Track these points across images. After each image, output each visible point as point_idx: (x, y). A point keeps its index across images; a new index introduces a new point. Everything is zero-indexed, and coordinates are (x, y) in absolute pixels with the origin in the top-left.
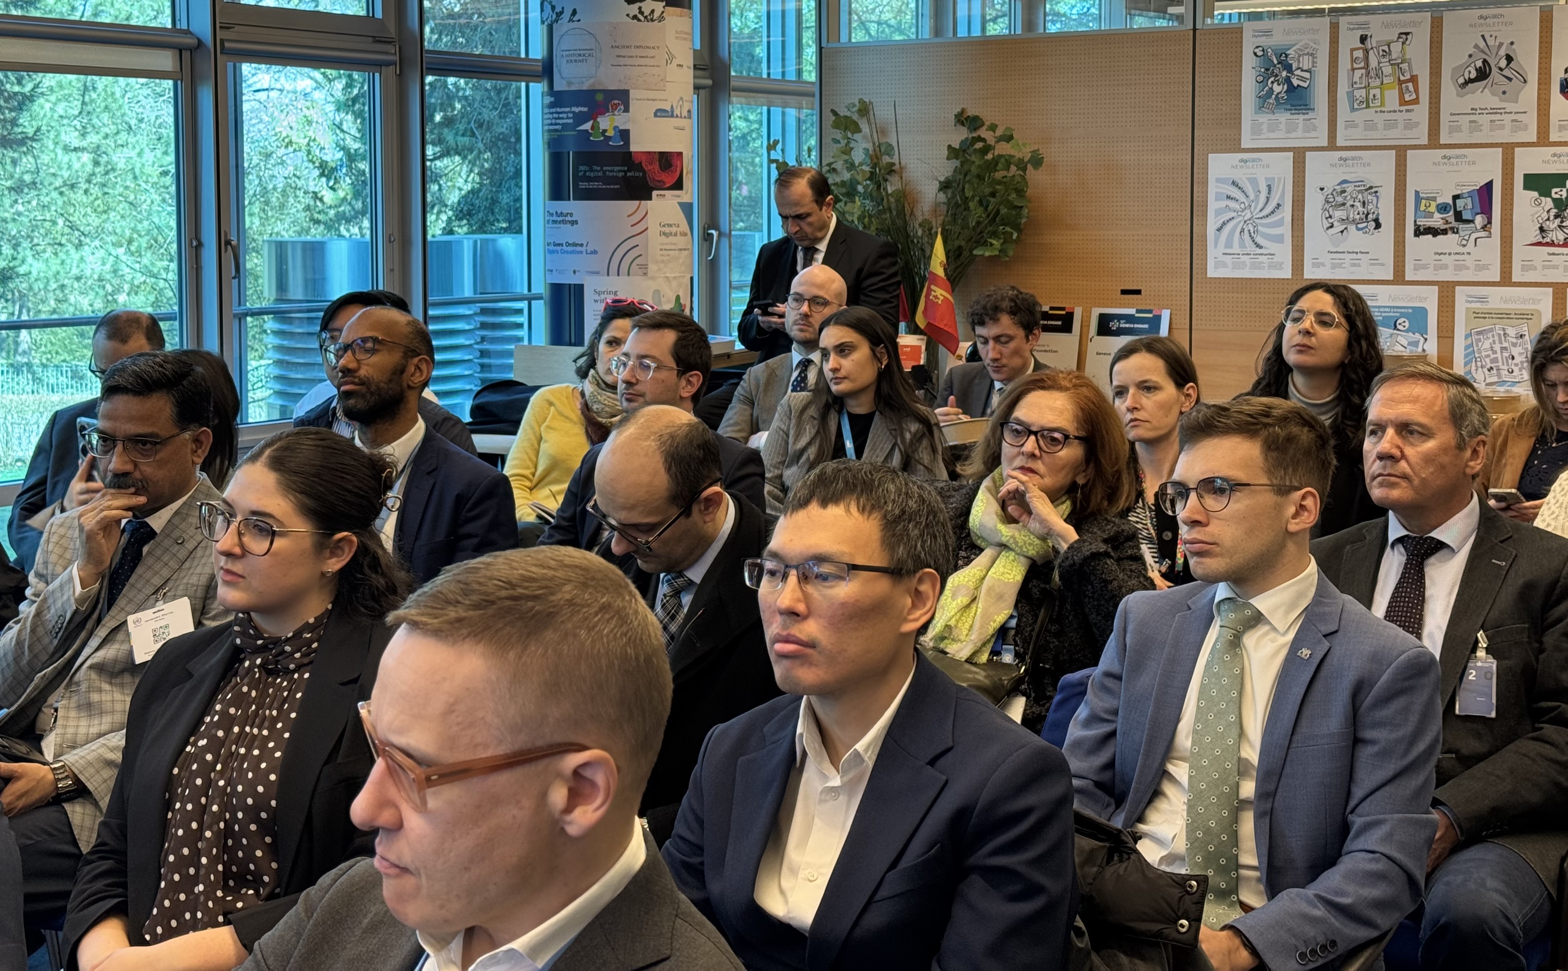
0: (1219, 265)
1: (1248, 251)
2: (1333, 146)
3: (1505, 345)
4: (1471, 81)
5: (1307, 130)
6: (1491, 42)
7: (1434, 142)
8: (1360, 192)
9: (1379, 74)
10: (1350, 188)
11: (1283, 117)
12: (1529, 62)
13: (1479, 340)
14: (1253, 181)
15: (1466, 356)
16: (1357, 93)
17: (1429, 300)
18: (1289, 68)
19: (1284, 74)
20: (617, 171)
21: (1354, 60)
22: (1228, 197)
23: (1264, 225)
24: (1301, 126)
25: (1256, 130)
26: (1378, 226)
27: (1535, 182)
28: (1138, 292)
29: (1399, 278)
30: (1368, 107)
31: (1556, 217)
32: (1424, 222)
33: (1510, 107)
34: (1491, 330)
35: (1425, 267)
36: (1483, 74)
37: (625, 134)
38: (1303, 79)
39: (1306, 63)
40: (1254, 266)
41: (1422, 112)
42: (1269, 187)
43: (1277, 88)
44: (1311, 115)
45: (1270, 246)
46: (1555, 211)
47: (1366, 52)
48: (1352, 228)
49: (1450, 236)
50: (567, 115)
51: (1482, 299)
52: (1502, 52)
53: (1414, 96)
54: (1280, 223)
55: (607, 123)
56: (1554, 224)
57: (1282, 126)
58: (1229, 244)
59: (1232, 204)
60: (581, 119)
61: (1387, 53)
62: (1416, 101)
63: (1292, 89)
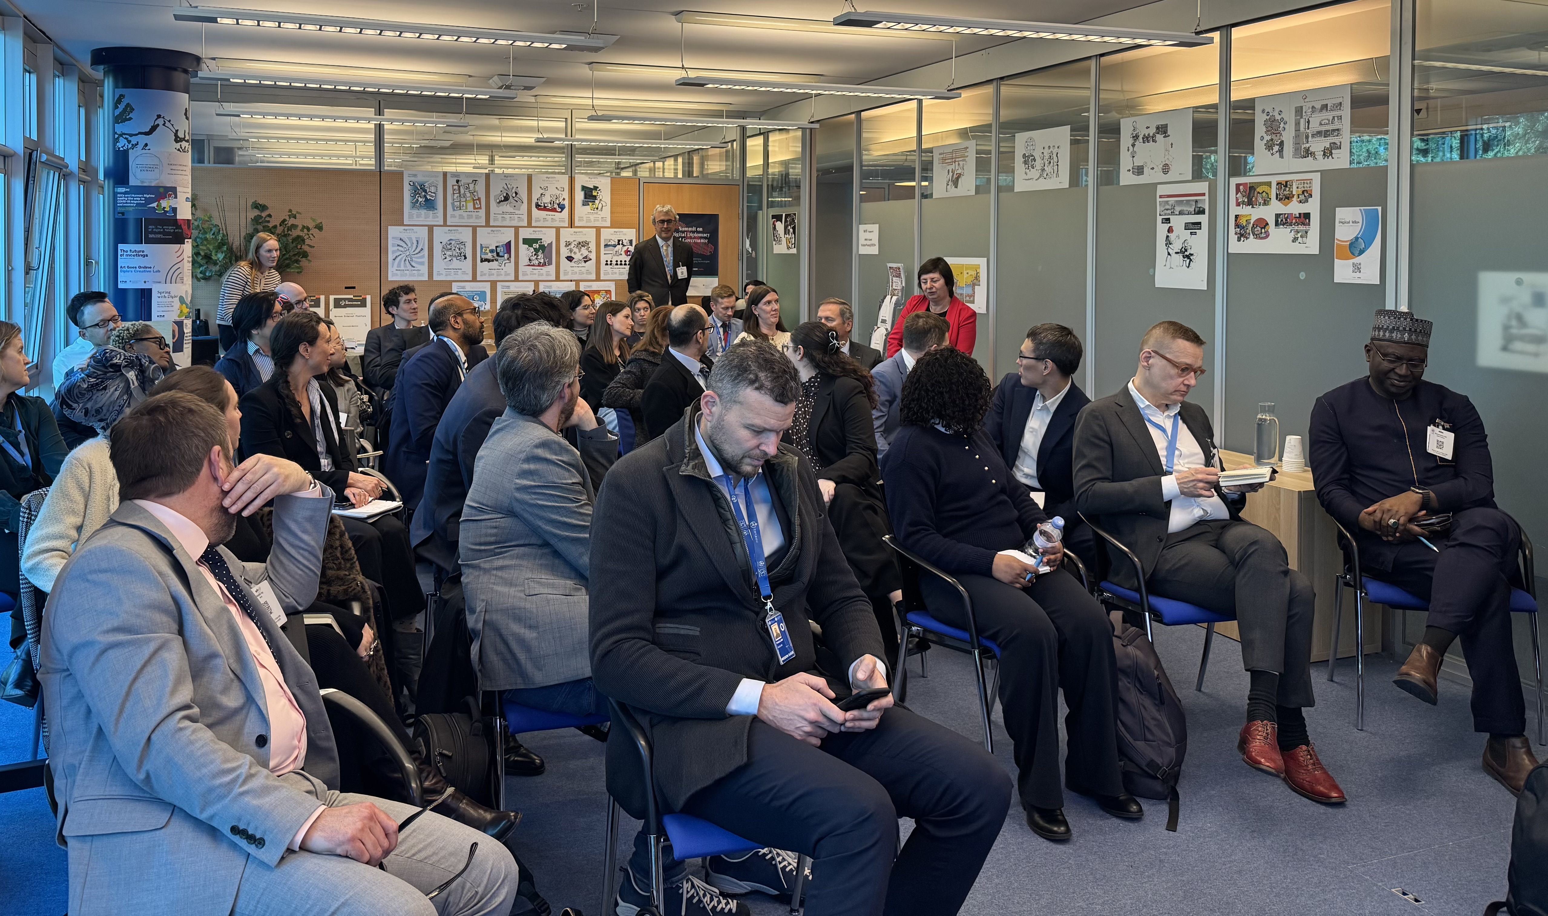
0: (394, 274)
1: (408, 268)
2: (445, 224)
4: (502, 201)
5: (434, 217)
6: (509, 186)
7: (488, 225)
8: (457, 244)
9: (464, 196)
10: (453, 242)
11: (423, 212)
12: (524, 195)
14: (410, 239)
16: (455, 204)
17: (487, 288)
18: (425, 191)
19: (423, 193)
20: (170, 229)
21: (454, 190)
22: (399, 245)
23: (414, 257)
24: (431, 216)
25: (411, 216)
26: (465, 258)
27: (527, 241)
28: (354, 288)
29: (474, 279)
30: (461, 209)
31: (535, 255)
32: (484, 257)
33: (517, 212)
35: (485, 275)
36: (506, 199)
38: (431, 196)
39: (433, 189)
40: (411, 275)
41: (482, 212)
42: (417, 241)
43: (420, 199)
44: (436, 211)
45: (418, 267)
46: (534, 253)
47: (459, 187)
48: (454, 259)
49: (495, 262)
51: (508, 287)
52: (514, 191)
53: (479, 206)
54: (423, 257)
55: (165, 203)
56: (534, 258)
57: (424, 216)
58: (399, 266)
59: (400, 248)
61: (468, 188)
62: (480, 208)
63: (427, 200)
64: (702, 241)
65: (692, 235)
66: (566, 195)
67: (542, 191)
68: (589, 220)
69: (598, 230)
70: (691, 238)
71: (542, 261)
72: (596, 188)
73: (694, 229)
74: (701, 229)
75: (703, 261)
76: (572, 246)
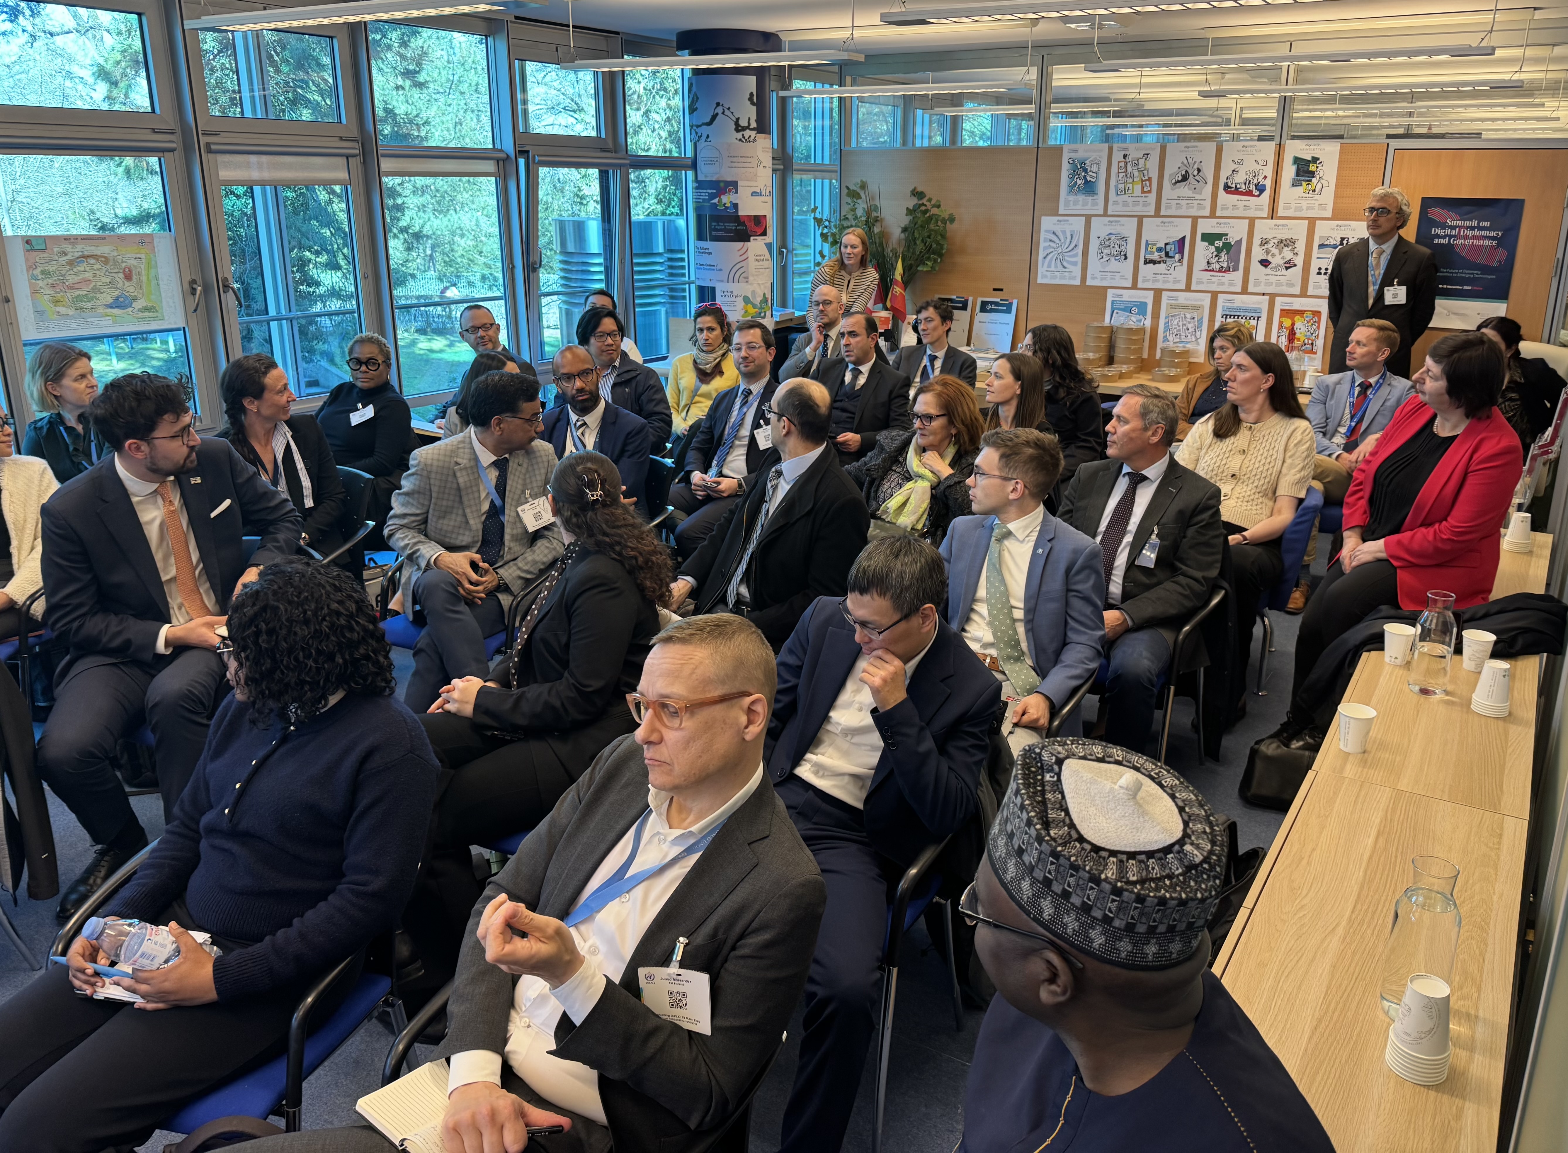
0: (1044, 276)
1: (1059, 269)
2: (1105, 214)
3: (1185, 322)
4: (1179, 182)
5: (1093, 205)
6: (1190, 160)
7: (1157, 214)
8: (1118, 240)
9: (1132, 176)
10: (1113, 237)
11: (1081, 198)
12: (1209, 173)
13: (1172, 320)
14: (1064, 232)
15: (1165, 328)
16: (1120, 186)
17: (1149, 298)
18: (1086, 171)
19: (1083, 174)
20: (732, 226)
21: (1119, 167)
22: (1050, 240)
23: (1068, 256)
24: (1090, 203)
25: (1067, 204)
26: (1126, 258)
27: (1207, 238)
28: (1001, 289)
29: (1134, 286)
30: (1125, 194)
31: (1216, 256)
32: (1149, 257)
33: (1198, 197)
34: (1179, 315)
35: (1148, 280)
36: (1185, 178)
37: (736, 206)
38: (1092, 177)
39: (1095, 169)
40: (1060, 278)
41: (1152, 197)
42: (1072, 236)
43: (1079, 182)
44: (1096, 197)
45: (1070, 268)
46: (1215, 253)
47: (1126, 163)
48: (1113, 259)
49: (1162, 265)
50: (705, 193)
51: (1176, 298)
52: (1196, 167)
53: (1149, 189)
54: (1076, 255)
55: (726, 199)
56: (1214, 260)
57: (1080, 203)
58: (1049, 266)
59: (1052, 244)
60: (712, 196)
61: (1137, 164)
62: (1150, 192)
63: (1087, 182)
64: (1487, 242)
65: (1470, 233)
66: (1269, 171)
67: (1234, 167)
68: (1299, 209)
69: (1312, 222)
70: (1466, 237)
71: (1225, 265)
72: (1315, 160)
73: (1475, 223)
74: (1487, 224)
75: (1477, 274)
76: (1269, 246)
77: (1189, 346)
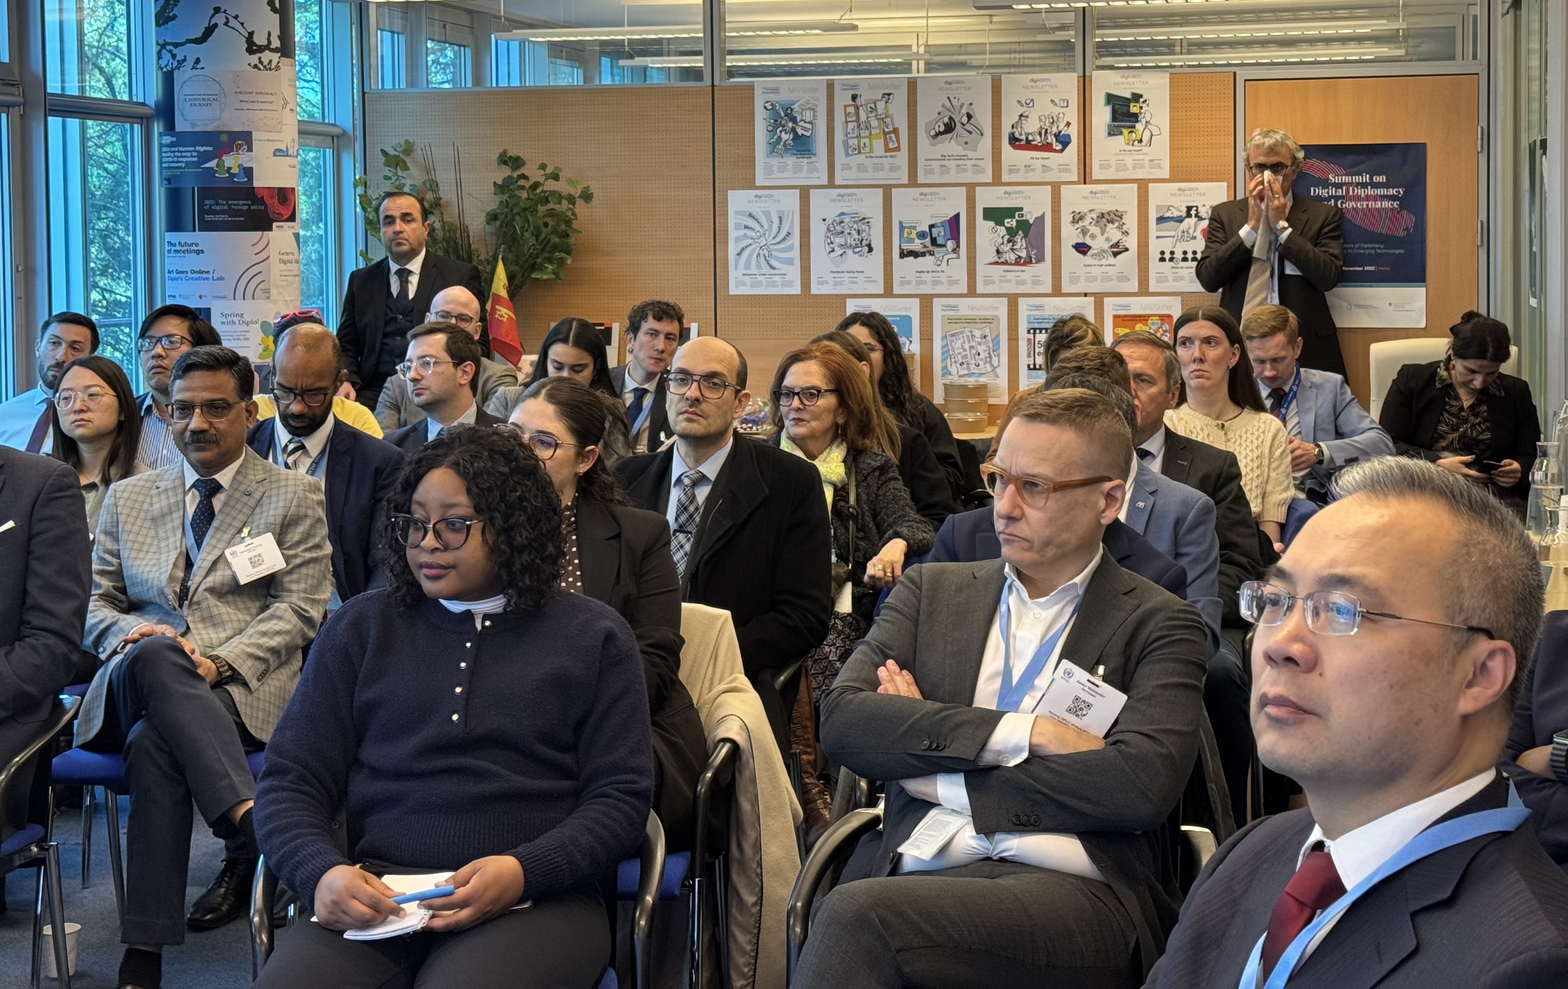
0: (740, 284)
1: (764, 271)
2: (831, 185)
3: (973, 344)
4: (941, 133)
5: (810, 171)
6: (955, 102)
7: (913, 182)
8: (855, 222)
9: (868, 127)
10: (847, 219)
11: (791, 160)
12: (984, 119)
13: (952, 341)
14: (767, 214)
15: (943, 354)
16: (851, 142)
17: (913, 310)
19: (790, 125)
20: (242, 205)
21: (847, 115)
22: (746, 227)
23: (776, 250)
24: (805, 168)
25: (768, 170)
26: (870, 250)
27: (992, 214)
29: (888, 293)
30: (860, 153)
31: (1009, 241)
32: (907, 247)
33: (971, 154)
34: (962, 333)
35: (909, 283)
36: (949, 128)
37: (248, 172)
38: (804, 129)
39: (808, 116)
40: (769, 285)
41: (903, 157)
42: (780, 219)
43: (785, 137)
44: (813, 159)
46: (1007, 237)
47: (857, 108)
48: (850, 252)
49: (928, 258)
50: (189, 153)
51: (954, 308)
52: (964, 111)
53: (896, 145)
54: (790, 248)
55: (231, 161)
56: (1006, 248)
57: (790, 168)
58: (747, 266)
59: (749, 233)
60: (205, 157)
61: (874, 110)
62: (898, 149)
63: (797, 137)
64: (1386, 204)
65: (1361, 192)
66: (1072, 115)
67: (1021, 110)
68: (1122, 167)
69: (1143, 185)
70: (1358, 198)
71: (1023, 254)
72: (1136, 97)
73: (1366, 178)
74: (1382, 179)
75: (1380, 249)
76: (1086, 222)
77: (982, 380)
